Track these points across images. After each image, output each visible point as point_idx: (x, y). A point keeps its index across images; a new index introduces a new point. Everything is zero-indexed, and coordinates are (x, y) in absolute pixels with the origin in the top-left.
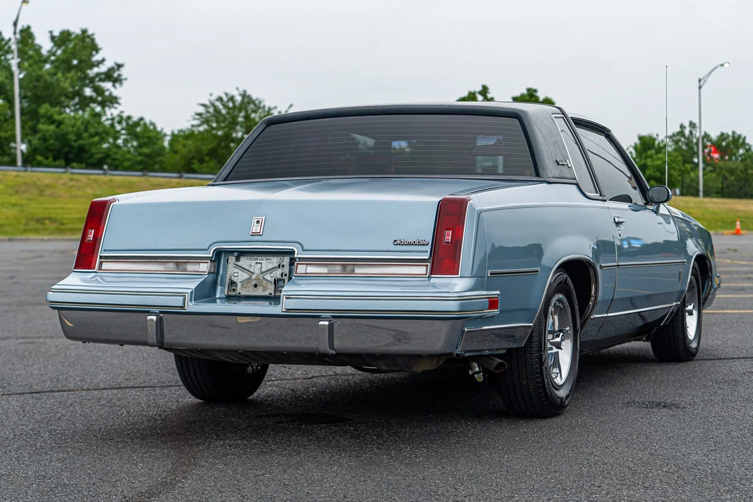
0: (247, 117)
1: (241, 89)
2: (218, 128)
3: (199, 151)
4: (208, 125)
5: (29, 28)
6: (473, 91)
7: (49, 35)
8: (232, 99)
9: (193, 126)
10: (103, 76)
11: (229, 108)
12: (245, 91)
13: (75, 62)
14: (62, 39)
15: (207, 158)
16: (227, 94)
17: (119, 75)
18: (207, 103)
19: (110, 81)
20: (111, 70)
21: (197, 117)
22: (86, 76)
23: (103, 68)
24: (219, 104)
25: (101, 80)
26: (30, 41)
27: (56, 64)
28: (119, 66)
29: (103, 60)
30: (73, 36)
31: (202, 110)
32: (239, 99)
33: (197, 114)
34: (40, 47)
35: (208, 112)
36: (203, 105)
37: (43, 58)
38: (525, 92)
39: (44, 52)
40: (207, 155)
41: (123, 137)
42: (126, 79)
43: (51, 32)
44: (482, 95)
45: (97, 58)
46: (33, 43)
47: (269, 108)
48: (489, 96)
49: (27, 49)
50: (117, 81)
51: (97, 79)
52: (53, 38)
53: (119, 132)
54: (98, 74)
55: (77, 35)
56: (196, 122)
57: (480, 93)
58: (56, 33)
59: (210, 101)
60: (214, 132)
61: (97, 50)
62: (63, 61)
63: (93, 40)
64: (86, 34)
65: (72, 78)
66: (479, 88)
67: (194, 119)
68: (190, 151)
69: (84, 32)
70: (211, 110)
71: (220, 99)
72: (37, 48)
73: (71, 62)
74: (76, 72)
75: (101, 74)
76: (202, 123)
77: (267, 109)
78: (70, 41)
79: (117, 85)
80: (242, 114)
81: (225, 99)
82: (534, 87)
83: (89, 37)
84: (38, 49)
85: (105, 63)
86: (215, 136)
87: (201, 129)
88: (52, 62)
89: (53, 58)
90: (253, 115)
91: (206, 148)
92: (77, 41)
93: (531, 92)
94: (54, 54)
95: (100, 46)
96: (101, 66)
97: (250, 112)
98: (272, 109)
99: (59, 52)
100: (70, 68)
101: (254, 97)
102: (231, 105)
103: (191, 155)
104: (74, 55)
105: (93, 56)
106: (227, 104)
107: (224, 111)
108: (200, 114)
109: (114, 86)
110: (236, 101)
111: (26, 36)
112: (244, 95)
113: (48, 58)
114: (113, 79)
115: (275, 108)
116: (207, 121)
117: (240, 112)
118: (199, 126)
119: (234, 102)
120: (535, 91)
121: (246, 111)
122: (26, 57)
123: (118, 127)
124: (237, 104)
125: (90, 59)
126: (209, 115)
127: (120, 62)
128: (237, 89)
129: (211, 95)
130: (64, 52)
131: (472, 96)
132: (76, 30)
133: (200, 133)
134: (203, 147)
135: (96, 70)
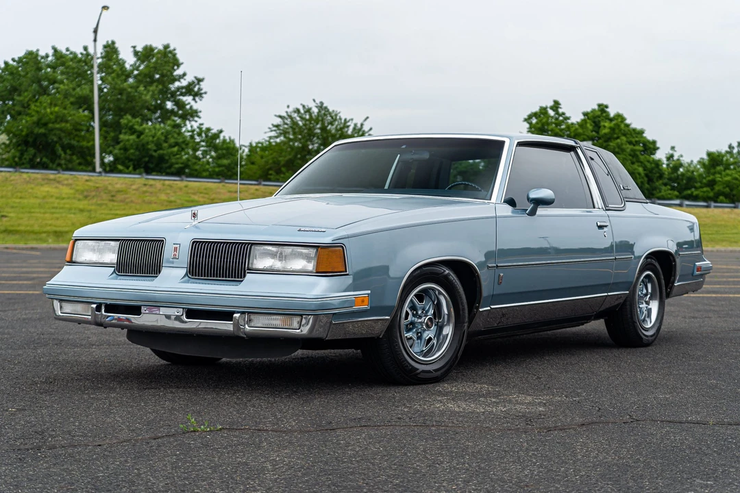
0: (323, 129)
1: (318, 101)
2: (295, 140)
3: (276, 163)
4: (285, 137)
6: (544, 105)
7: (132, 49)
8: (308, 111)
10: (183, 90)
11: (305, 120)
12: (322, 103)
13: (157, 76)
14: (146, 54)
15: (283, 169)
16: (304, 106)
17: (199, 89)
18: (284, 114)
19: (190, 95)
20: (191, 85)
21: (274, 128)
22: (168, 90)
24: (296, 116)
25: (182, 94)
26: (114, 56)
27: (139, 78)
29: (184, 74)
30: (156, 51)
31: (278, 121)
32: (315, 110)
33: (274, 126)
34: (124, 62)
35: (285, 124)
36: (280, 117)
37: (126, 73)
38: (596, 107)
39: (128, 66)
40: (284, 166)
41: (202, 148)
43: (134, 47)
44: (554, 111)
45: (178, 72)
46: (117, 59)
47: (345, 120)
49: (111, 63)
51: (178, 93)
52: (136, 53)
53: (198, 144)
54: (178, 89)
55: (160, 50)
56: (273, 134)
57: (552, 108)
58: (139, 49)
59: (287, 112)
60: (291, 143)
61: (178, 65)
62: (145, 75)
63: (174, 55)
64: (169, 49)
65: (153, 91)
66: (551, 103)
67: (272, 131)
68: (267, 162)
69: (166, 47)
70: (288, 121)
71: (298, 111)
72: (121, 62)
73: (153, 76)
74: (157, 86)
75: (182, 87)
76: (280, 135)
77: (343, 121)
78: (153, 56)
80: (319, 126)
81: (302, 111)
82: (605, 103)
83: (171, 52)
84: (122, 64)
86: (293, 147)
87: (278, 140)
88: (136, 77)
89: (136, 72)
90: (329, 127)
91: (282, 160)
92: (158, 56)
93: (602, 107)
94: (137, 69)
95: (181, 61)
96: (182, 80)
97: (326, 124)
98: (349, 121)
99: (142, 67)
100: (152, 81)
101: (331, 109)
102: (308, 117)
103: (267, 167)
104: (156, 70)
105: (175, 70)
106: (304, 116)
107: (300, 123)
108: (277, 126)
109: (194, 100)
110: (313, 113)
111: (110, 51)
112: (321, 107)
113: (132, 72)
114: (193, 93)
115: (352, 120)
116: (285, 133)
117: (317, 123)
118: (277, 137)
119: (310, 115)
120: (607, 107)
121: (323, 124)
122: (110, 71)
123: (198, 139)
124: (314, 116)
125: (171, 73)
126: (286, 126)
128: (315, 100)
129: (288, 107)
130: (147, 66)
131: (543, 111)
132: (158, 45)
133: (277, 144)
134: (281, 159)
135: (177, 84)
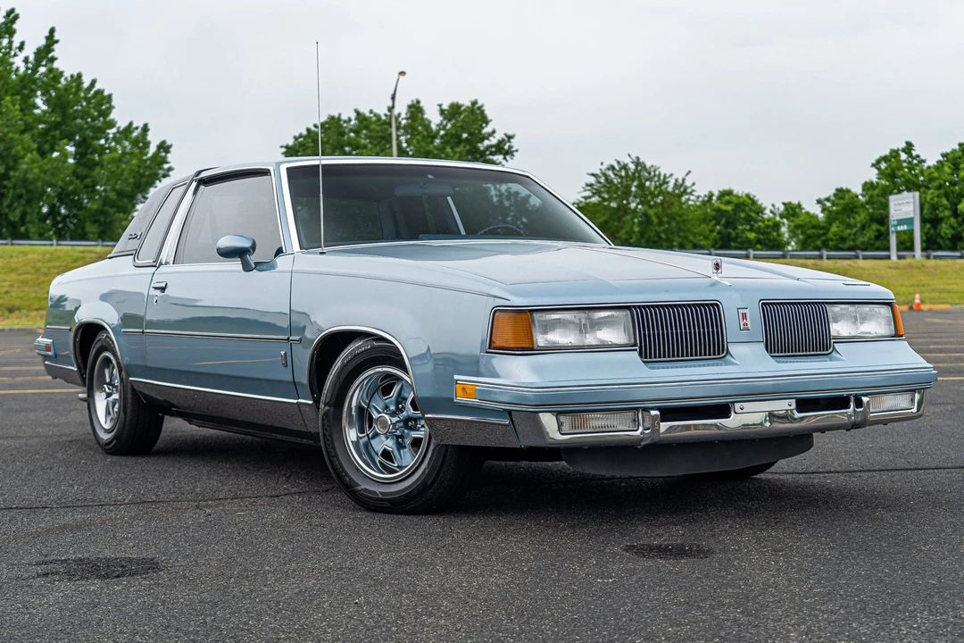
0: (641, 186)
1: (634, 157)
2: (610, 199)
4: (600, 196)
5: (418, 102)
6: (895, 148)
7: (438, 108)
8: (625, 167)
9: (586, 198)
10: (493, 149)
11: (621, 177)
12: (638, 158)
13: (465, 135)
14: (453, 112)
16: (619, 162)
17: (510, 147)
18: (598, 172)
19: (501, 154)
20: (501, 142)
21: (589, 188)
22: (477, 149)
23: (493, 141)
24: (610, 173)
25: (492, 154)
26: (420, 115)
27: (446, 138)
28: (510, 138)
29: (494, 132)
30: (463, 108)
31: (592, 180)
32: (632, 167)
33: (587, 185)
34: (430, 122)
35: (600, 183)
36: (593, 175)
37: (432, 134)
38: (957, 147)
39: (434, 127)
41: (512, 214)
42: (517, 151)
43: (440, 105)
44: (906, 153)
45: (487, 130)
46: (423, 119)
47: (665, 176)
48: (914, 153)
49: (416, 124)
50: (508, 153)
51: (488, 153)
52: (442, 112)
53: (509, 208)
54: (488, 148)
55: (468, 107)
56: (588, 193)
57: (903, 150)
58: (445, 107)
59: (601, 170)
60: (606, 203)
61: (487, 123)
62: (452, 135)
63: (483, 112)
64: (477, 106)
65: (460, 153)
66: (904, 145)
67: (585, 191)
69: (474, 103)
70: (602, 180)
71: (612, 168)
72: (427, 123)
73: (461, 136)
74: (464, 147)
75: (492, 146)
76: (594, 194)
77: (662, 177)
78: (460, 114)
79: (508, 157)
80: (635, 183)
81: (617, 168)
83: (479, 108)
84: (427, 125)
85: (495, 135)
86: (608, 208)
87: (593, 200)
88: (442, 137)
89: (442, 132)
90: (648, 184)
92: (466, 113)
94: (444, 128)
95: (489, 117)
96: (491, 138)
97: (643, 181)
98: (669, 177)
99: (449, 126)
100: (460, 141)
101: (648, 165)
102: (623, 173)
104: (463, 129)
105: (483, 128)
106: (619, 174)
107: (616, 181)
108: (591, 185)
109: (505, 158)
110: (629, 169)
111: (416, 110)
112: (638, 163)
113: (438, 132)
114: (503, 152)
115: (672, 175)
116: (598, 192)
117: (633, 181)
118: (591, 197)
119: (626, 172)
121: (640, 181)
122: (415, 133)
123: (507, 204)
124: (630, 173)
125: (480, 132)
126: (599, 185)
127: (510, 133)
128: (629, 156)
129: (602, 164)
130: (453, 125)
131: (894, 154)
132: (466, 103)
135: (486, 143)
